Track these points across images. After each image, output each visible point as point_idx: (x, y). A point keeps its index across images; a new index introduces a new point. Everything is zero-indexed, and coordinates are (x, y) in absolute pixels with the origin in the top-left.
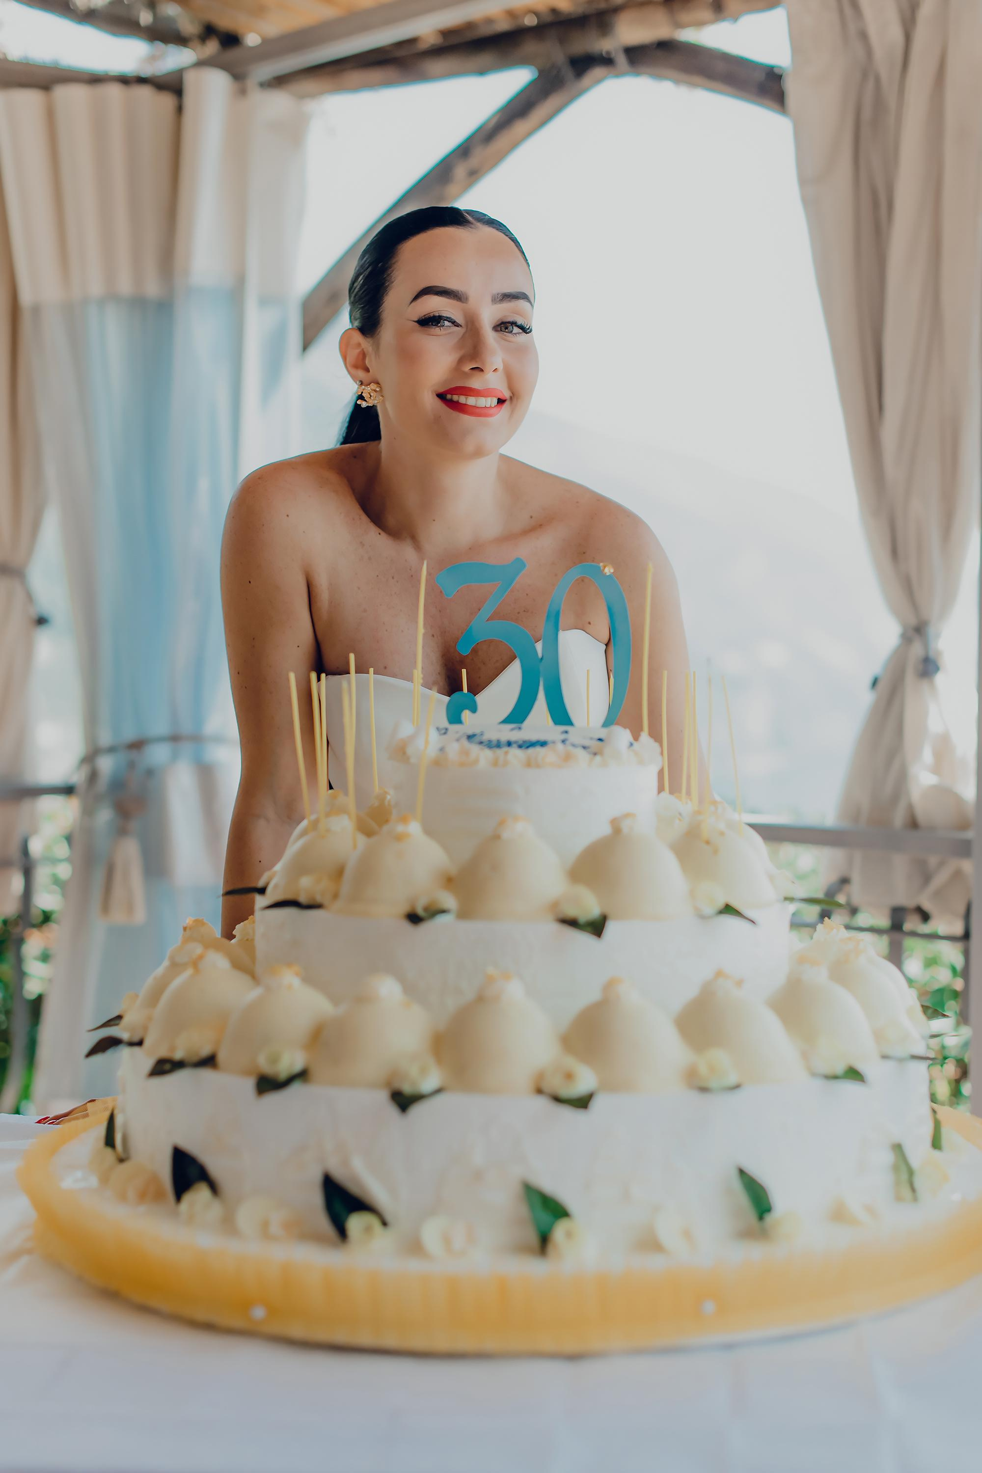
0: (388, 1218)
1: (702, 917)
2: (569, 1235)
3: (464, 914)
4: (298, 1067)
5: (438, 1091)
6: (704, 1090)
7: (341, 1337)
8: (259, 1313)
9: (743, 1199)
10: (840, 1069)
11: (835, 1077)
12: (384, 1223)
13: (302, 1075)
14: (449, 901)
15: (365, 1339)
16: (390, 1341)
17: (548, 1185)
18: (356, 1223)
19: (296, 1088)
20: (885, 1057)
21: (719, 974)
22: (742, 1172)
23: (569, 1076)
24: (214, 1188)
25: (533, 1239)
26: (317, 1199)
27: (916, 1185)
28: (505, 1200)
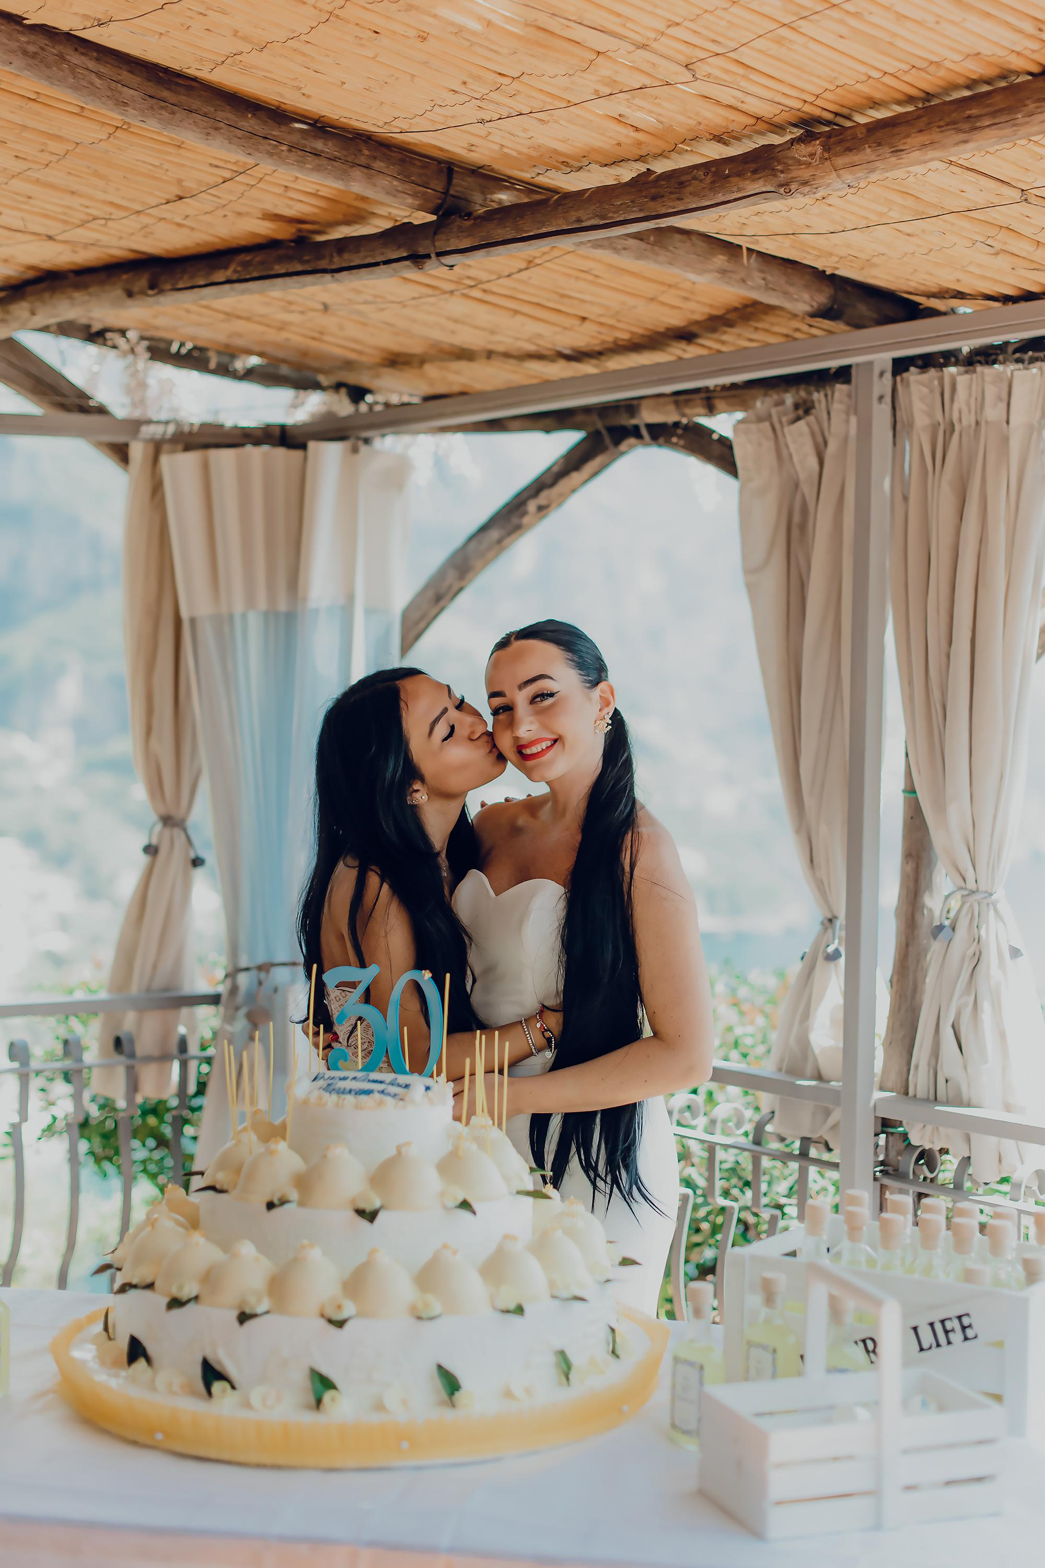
0: (237, 1386)
1: (445, 1208)
2: (333, 1400)
3: (302, 1204)
4: (193, 1294)
5: (267, 1312)
6: (419, 1318)
7: (201, 1452)
8: (159, 1436)
9: (438, 1383)
10: (512, 1306)
11: (508, 1311)
12: (233, 1387)
13: (196, 1298)
14: (294, 1195)
15: (213, 1454)
16: (226, 1456)
17: (325, 1370)
18: (217, 1386)
19: (191, 1307)
20: (554, 1297)
21: (445, 1246)
22: (440, 1367)
23: (339, 1307)
24: (149, 1360)
25: (313, 1401)
26: (197, 1371)
27: (571, 1376)
28: (299, 1378)
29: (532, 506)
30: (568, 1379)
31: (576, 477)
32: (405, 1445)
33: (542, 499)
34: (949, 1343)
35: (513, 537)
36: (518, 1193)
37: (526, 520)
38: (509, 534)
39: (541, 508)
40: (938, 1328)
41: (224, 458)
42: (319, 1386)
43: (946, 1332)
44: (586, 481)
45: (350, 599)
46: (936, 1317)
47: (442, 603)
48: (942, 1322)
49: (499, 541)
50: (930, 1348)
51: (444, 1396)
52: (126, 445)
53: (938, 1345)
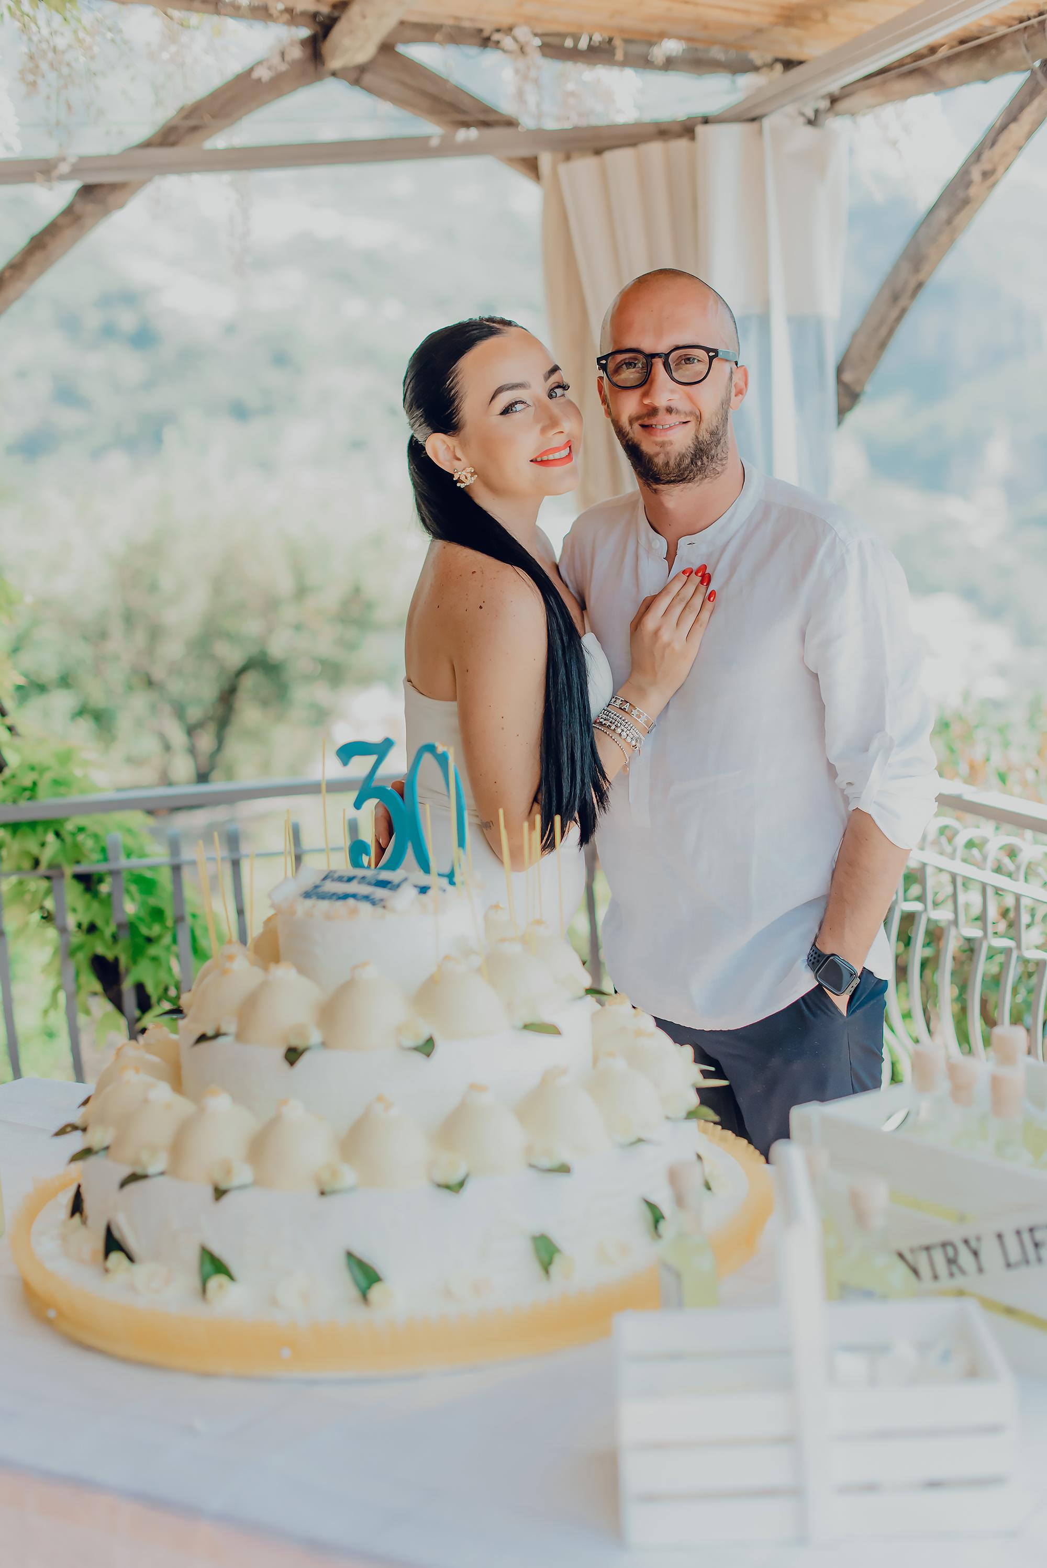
0: (136, 1259)
1: (397, 1050)
2: (221, 1286)
3: (239, 1037)
4: (105, 1145)
5: (162, 1173)
6: (323, 1192)
9: (347, 1275)
10: (449, 1180)
11: (442, 1187)
12: (130, 1258)
13: (108, 1149)
14: (230, 1027)
16: (104, 1344)
17: (218, 1250)
18: (116, 1257)
20: (531, 1167)
21: (381, 1099)
22: (350, 1255)
24: (83, 1217)
25: (198, 1287)
26: (103, 1237)
27: (553, 1269)
28: (192, 1256)
29: (976, 175)
30: (547, 1271)
31: (1016, 131)
32: (286, 1353)
33: (985, 165)
34: (1040, 1260)
35: (963, 214)
36: (526, 1027)
37: (972, 191)
38: (958, 211)
39: (986, 175)
40: (1026, 1237)
41: (621, 158)
42: (208, 1267)
43: (1037, 1245)
44: (1030, 134)
45: (766, 304)
46: (1024, 1222)
47: (902, 302)
48: (1031, 1230)
49: (949, 222)
50: (1017, 1265)
51: (354, 1293)
52: (536, 158)
53: (1027, 1262)
